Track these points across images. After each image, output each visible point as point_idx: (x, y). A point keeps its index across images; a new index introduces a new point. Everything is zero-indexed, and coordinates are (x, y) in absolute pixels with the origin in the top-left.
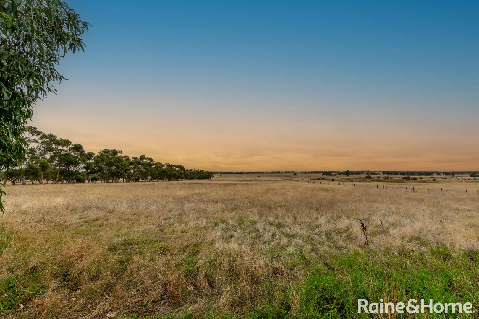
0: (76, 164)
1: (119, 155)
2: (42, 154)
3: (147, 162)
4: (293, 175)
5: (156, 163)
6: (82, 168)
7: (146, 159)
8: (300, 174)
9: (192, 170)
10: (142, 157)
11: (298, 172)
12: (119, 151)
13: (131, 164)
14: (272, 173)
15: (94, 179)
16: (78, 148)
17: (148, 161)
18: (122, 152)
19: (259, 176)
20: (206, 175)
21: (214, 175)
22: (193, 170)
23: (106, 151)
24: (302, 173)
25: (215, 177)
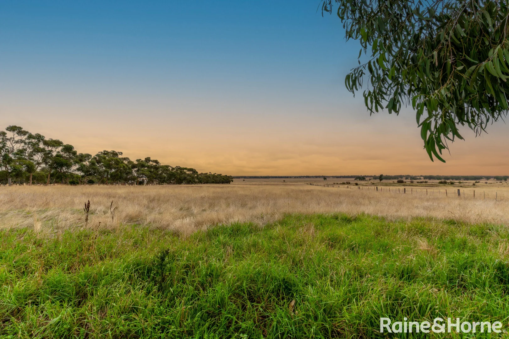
0: (69, 166)
1: (120, 156)
2: (31, 155)
3: (152, 164)
4: (322, 179)
5: (163, 166)
6: (75, 170)
7: (152, 162)
8: (331, 179)
9: (207, 173)
10: (148, 160)
11: (329, 177)
12: (119, 152)
13: (134, 166)
14: (300, 177)
15: (91, 182)
16: (68, 149)
17: (154, 164)
18: (122, 153)
19: (284, 181)
20: (223, 179)
21: (234, 180)
22: (209, 173)
23: (106, 153)
24: (333, 177)
25: (235, 182)
